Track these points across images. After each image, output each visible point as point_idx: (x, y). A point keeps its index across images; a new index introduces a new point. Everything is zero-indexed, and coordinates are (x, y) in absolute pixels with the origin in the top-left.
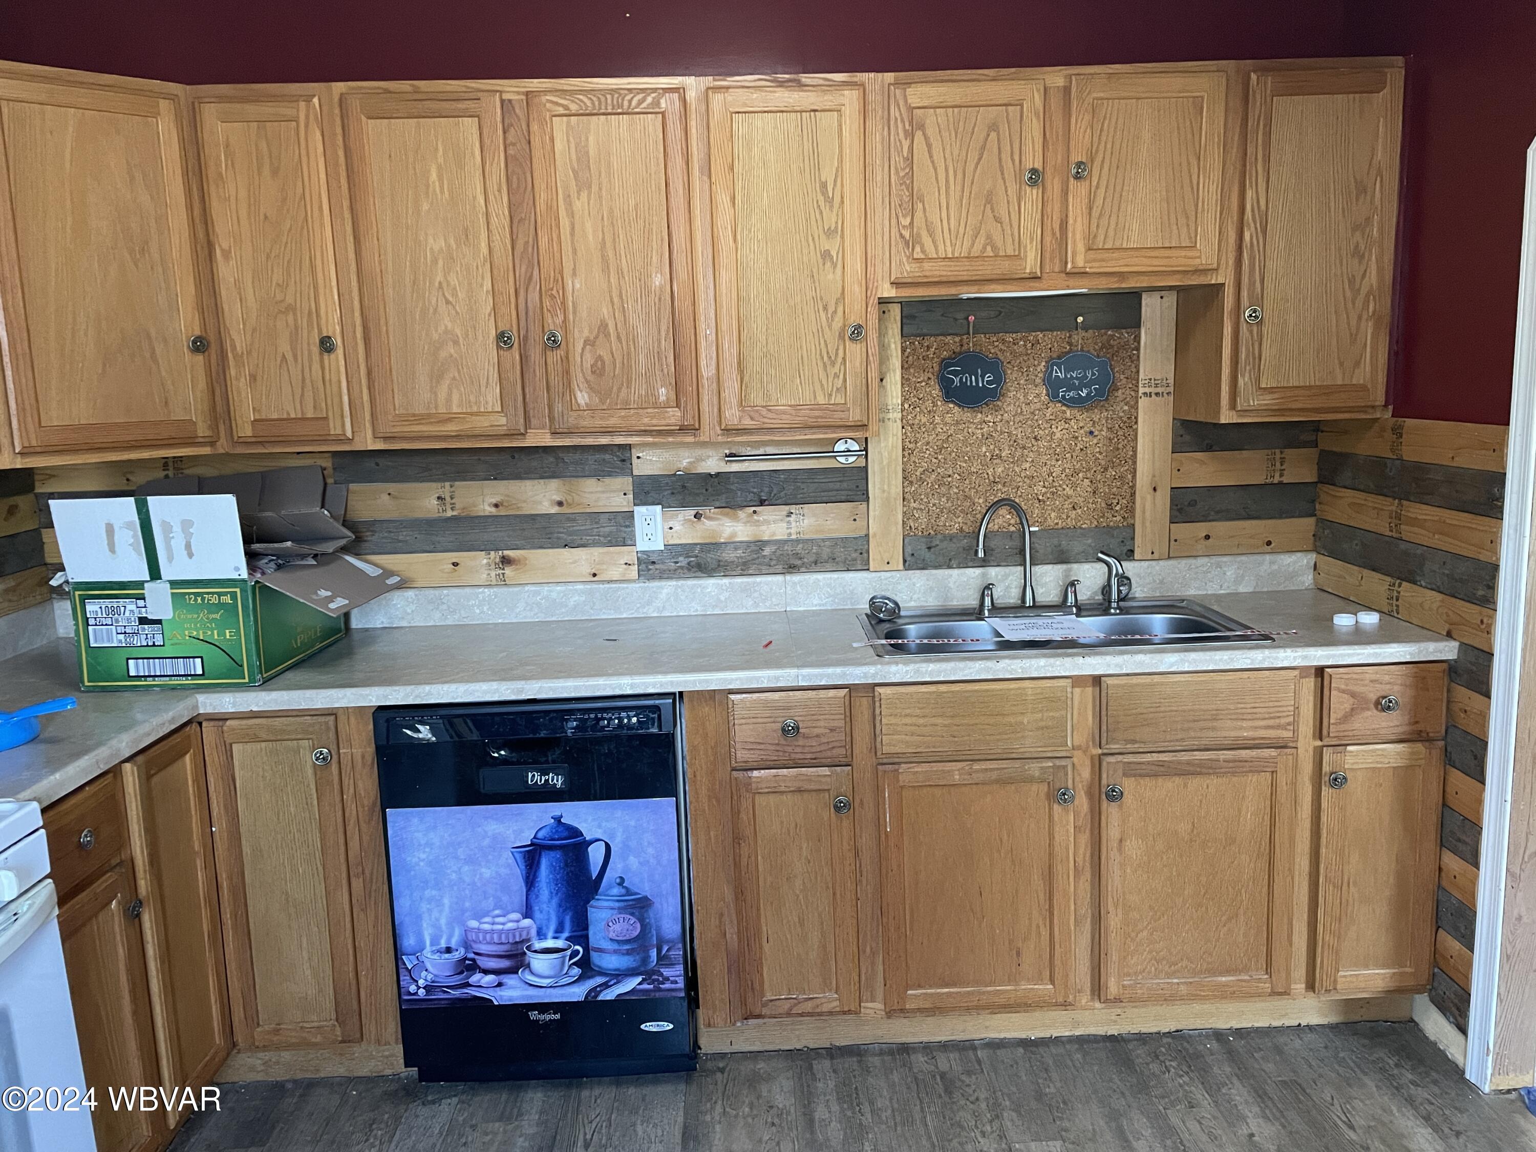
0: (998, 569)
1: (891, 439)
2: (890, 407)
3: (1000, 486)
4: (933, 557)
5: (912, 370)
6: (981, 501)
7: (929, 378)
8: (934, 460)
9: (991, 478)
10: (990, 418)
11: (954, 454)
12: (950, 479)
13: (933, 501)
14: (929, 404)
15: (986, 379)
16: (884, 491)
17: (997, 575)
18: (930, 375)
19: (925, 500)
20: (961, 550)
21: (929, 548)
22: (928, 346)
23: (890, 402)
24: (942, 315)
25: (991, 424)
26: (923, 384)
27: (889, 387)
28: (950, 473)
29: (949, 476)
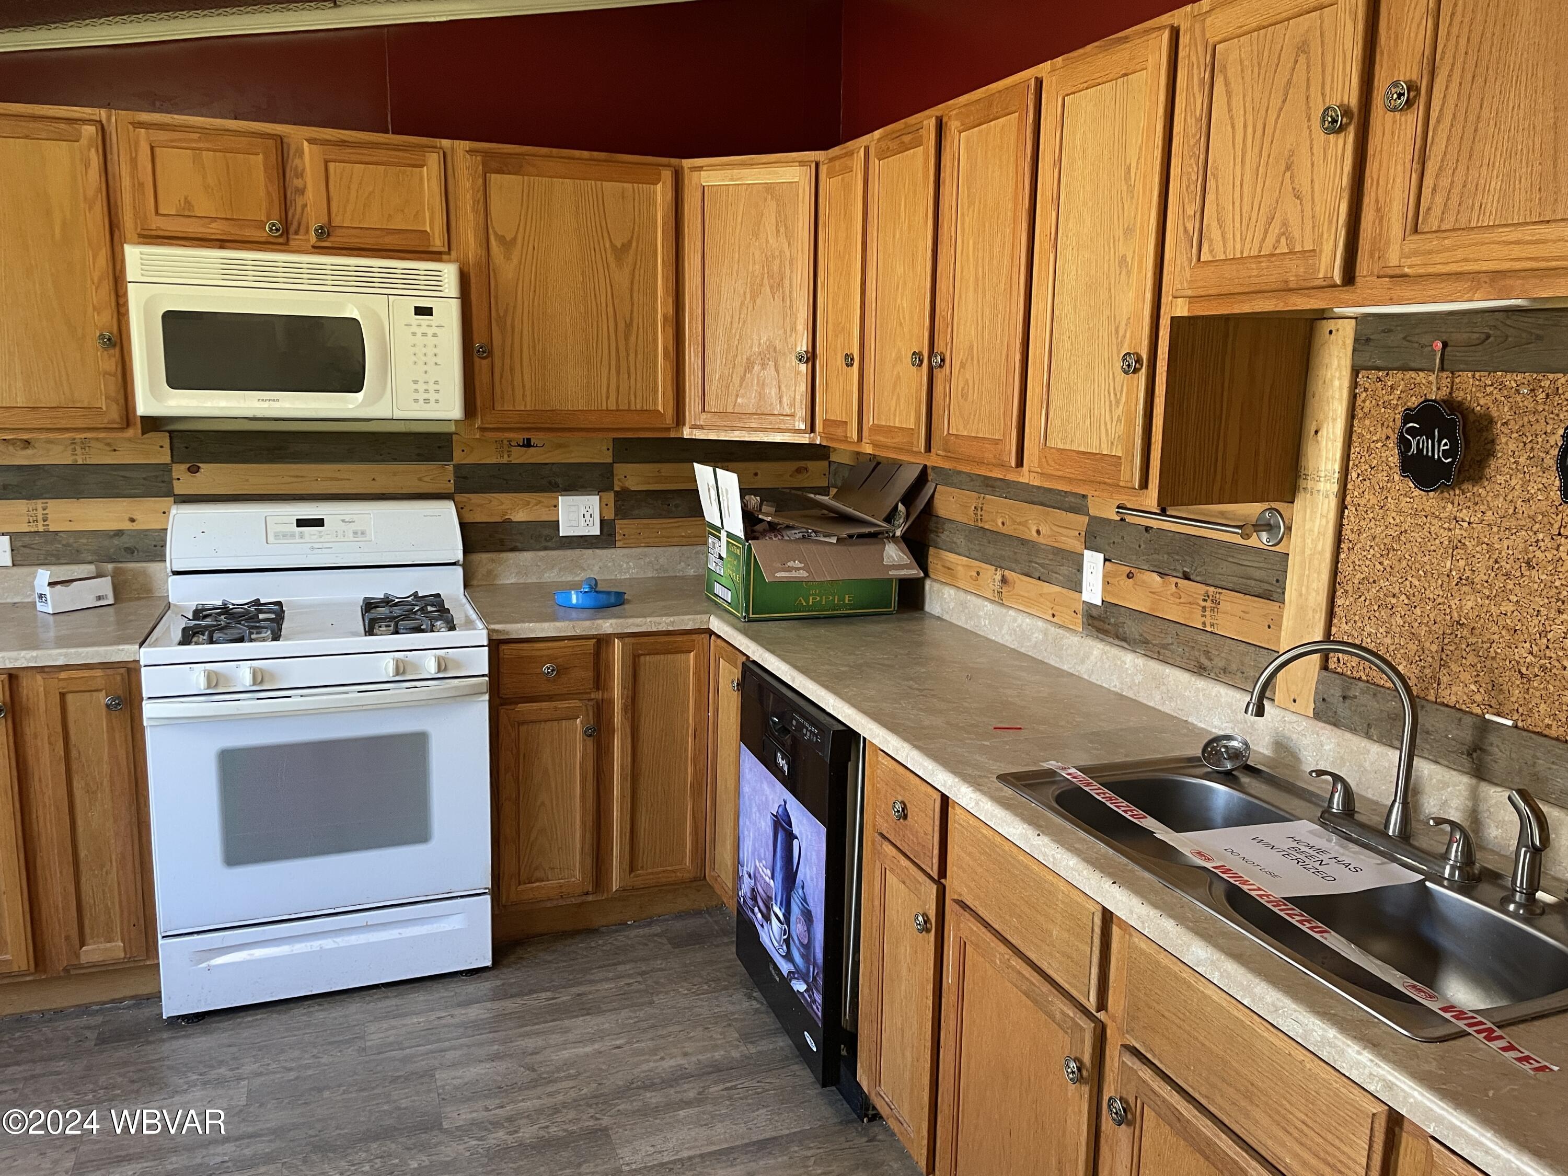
0: (1433, 767)
1: (1318, 521)
2: (1322, 474)
3: (1465, 632)
4: (1348, 713)
5: (1367, 422)
6: (1434, 648)
7: (1388, 438)
8: (1379, 567)
9: (1455, 615)
10: (1464, 514)
11: (1404, 563)
12: (1394, 601)
13: (1368, 629)
14: (1382, 476)
15: (1442, 448)
16: (1301, 595)
17: (1430, 776)
18: (1390, 433)
19: (1359, 624)
20: (1385, 715)
21: (1344, 698)
22: (1392, 387)
23: (1323, 467)
24: (1404, 338)
25: (1465, 525)
26: (1379, 445)
27: (1324, 442)
28: (1396, 591)
29: (1394, 596)
